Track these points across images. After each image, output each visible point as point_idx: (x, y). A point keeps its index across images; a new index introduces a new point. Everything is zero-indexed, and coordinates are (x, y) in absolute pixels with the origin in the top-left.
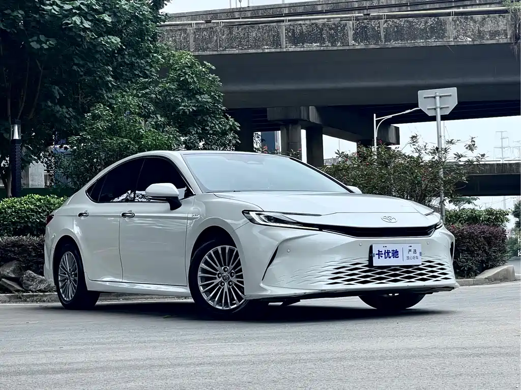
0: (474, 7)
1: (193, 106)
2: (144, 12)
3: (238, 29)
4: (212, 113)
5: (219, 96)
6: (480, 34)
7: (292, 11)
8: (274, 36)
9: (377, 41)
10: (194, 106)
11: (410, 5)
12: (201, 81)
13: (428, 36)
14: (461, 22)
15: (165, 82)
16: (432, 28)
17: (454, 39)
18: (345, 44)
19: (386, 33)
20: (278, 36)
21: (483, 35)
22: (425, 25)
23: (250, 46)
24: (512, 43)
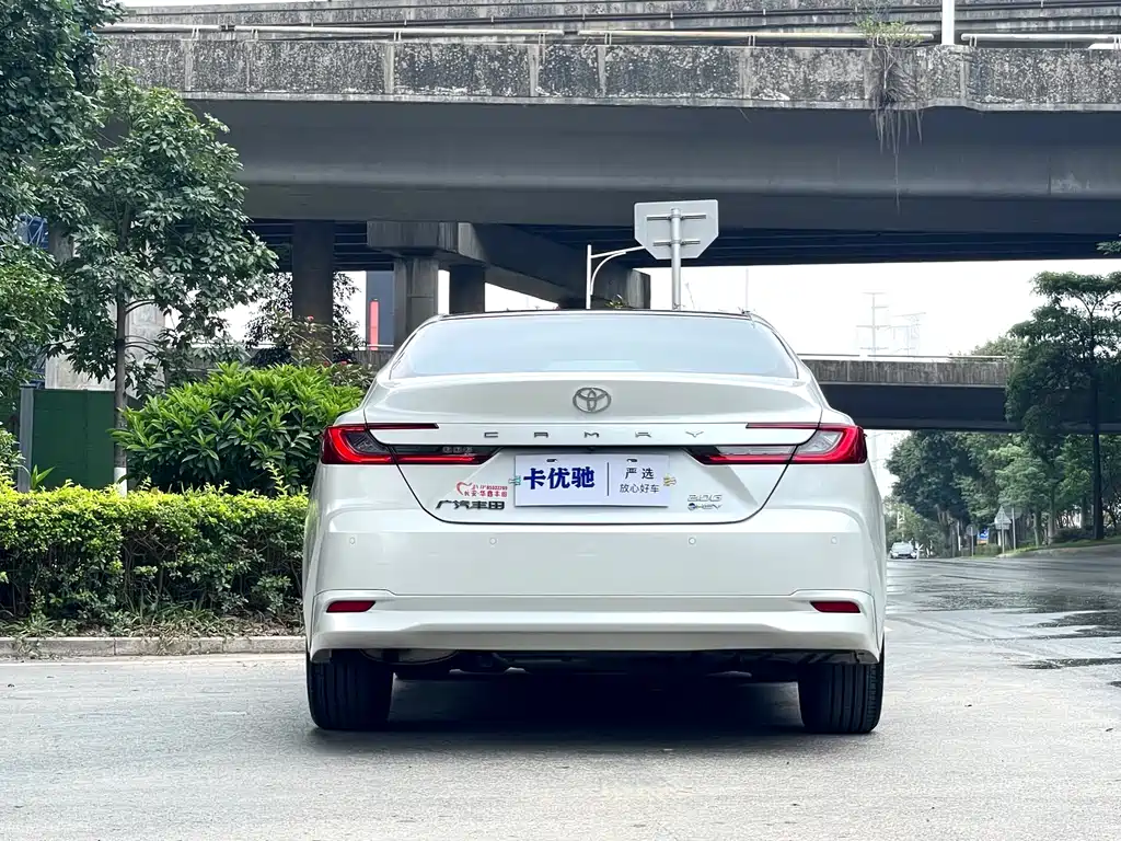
0: (807, 29)
1: (175, 210)
3: (292, 49)
4: (218, 227)
5: (234, 191)
6: (808, 89)
7: (424, 17)
8: (370, 67)
9: (590, 91)
10: (178, 210)
11: (674, 18)
12: (197, 158)
13: (699, 86)
14: (768, 59)
15: (115, 154)
16: (708, 71)
17: (753, 95)
18: (521, 93)
19: (611, 74)
20: (379, 68)
21: (815, 89)
22: (694, 61)
23: (316, 86)
24: (873, 111)
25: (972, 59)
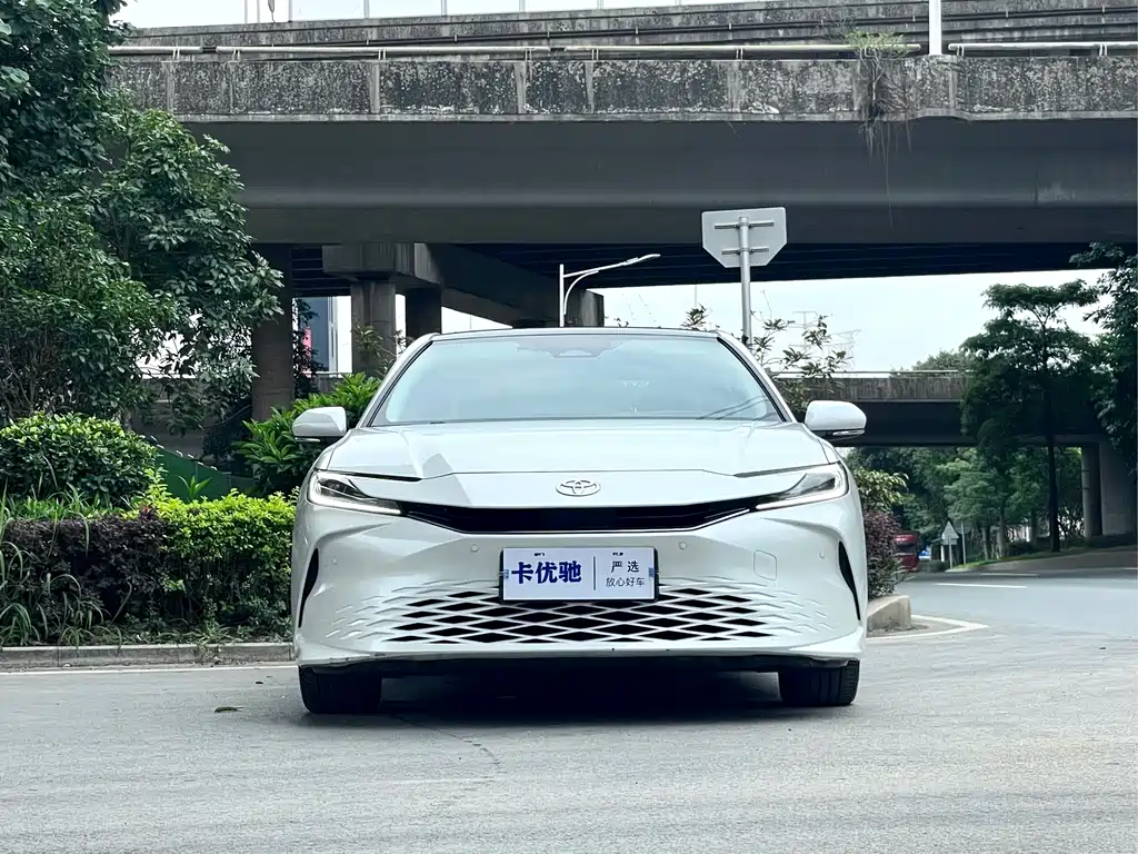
0: (773, 43)
1: (178, 233)
2: (82, 17)
3: (275, 69)
4: (221, 250)
5: (235, 213)
6: (797, 101)
7: (386, 37)
8: (355, 87)
9: (579, 107)
10: (181, 233)
12: (198, 181)
13: (688, 100)
14: (756, 73)
15: (115, 177)
16: (696, 83)
17: (741, 109)
18: (509, 110)
19: (599, 90)
20: (364, 87)
21: (804, 101)
22: (681, 76)
23: (301, 107)
24: (863, 123)
25: (960, 69)
